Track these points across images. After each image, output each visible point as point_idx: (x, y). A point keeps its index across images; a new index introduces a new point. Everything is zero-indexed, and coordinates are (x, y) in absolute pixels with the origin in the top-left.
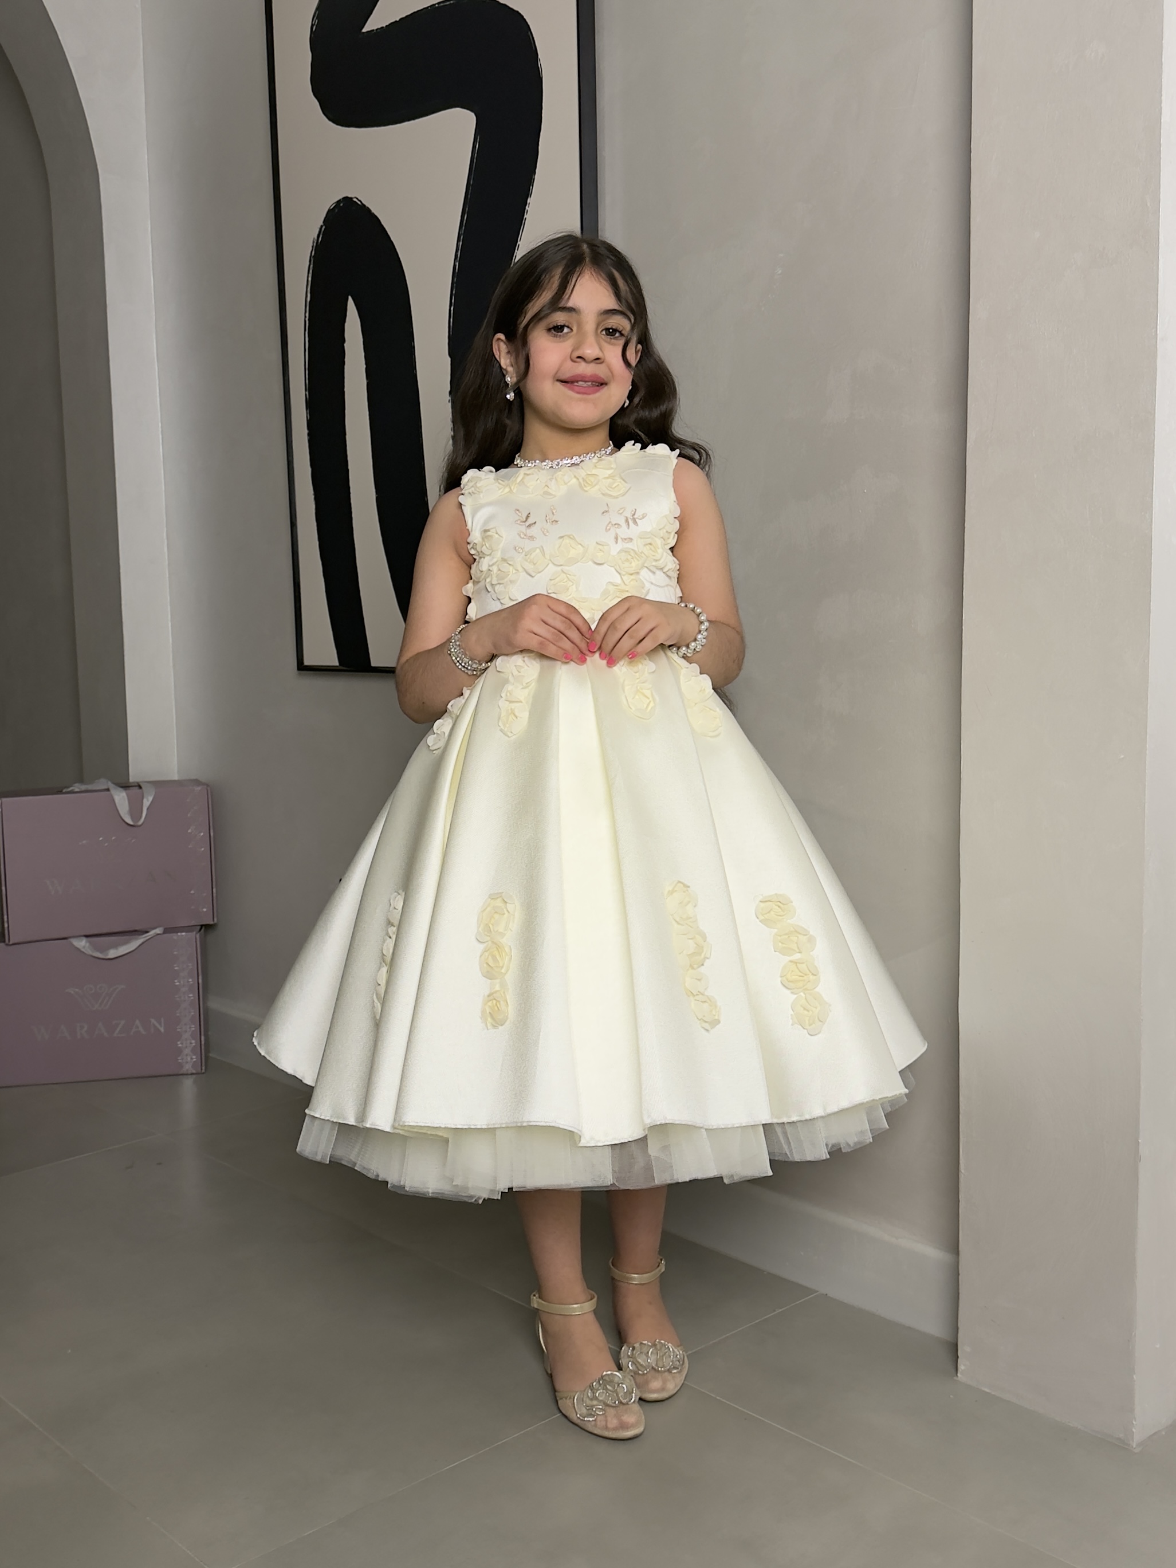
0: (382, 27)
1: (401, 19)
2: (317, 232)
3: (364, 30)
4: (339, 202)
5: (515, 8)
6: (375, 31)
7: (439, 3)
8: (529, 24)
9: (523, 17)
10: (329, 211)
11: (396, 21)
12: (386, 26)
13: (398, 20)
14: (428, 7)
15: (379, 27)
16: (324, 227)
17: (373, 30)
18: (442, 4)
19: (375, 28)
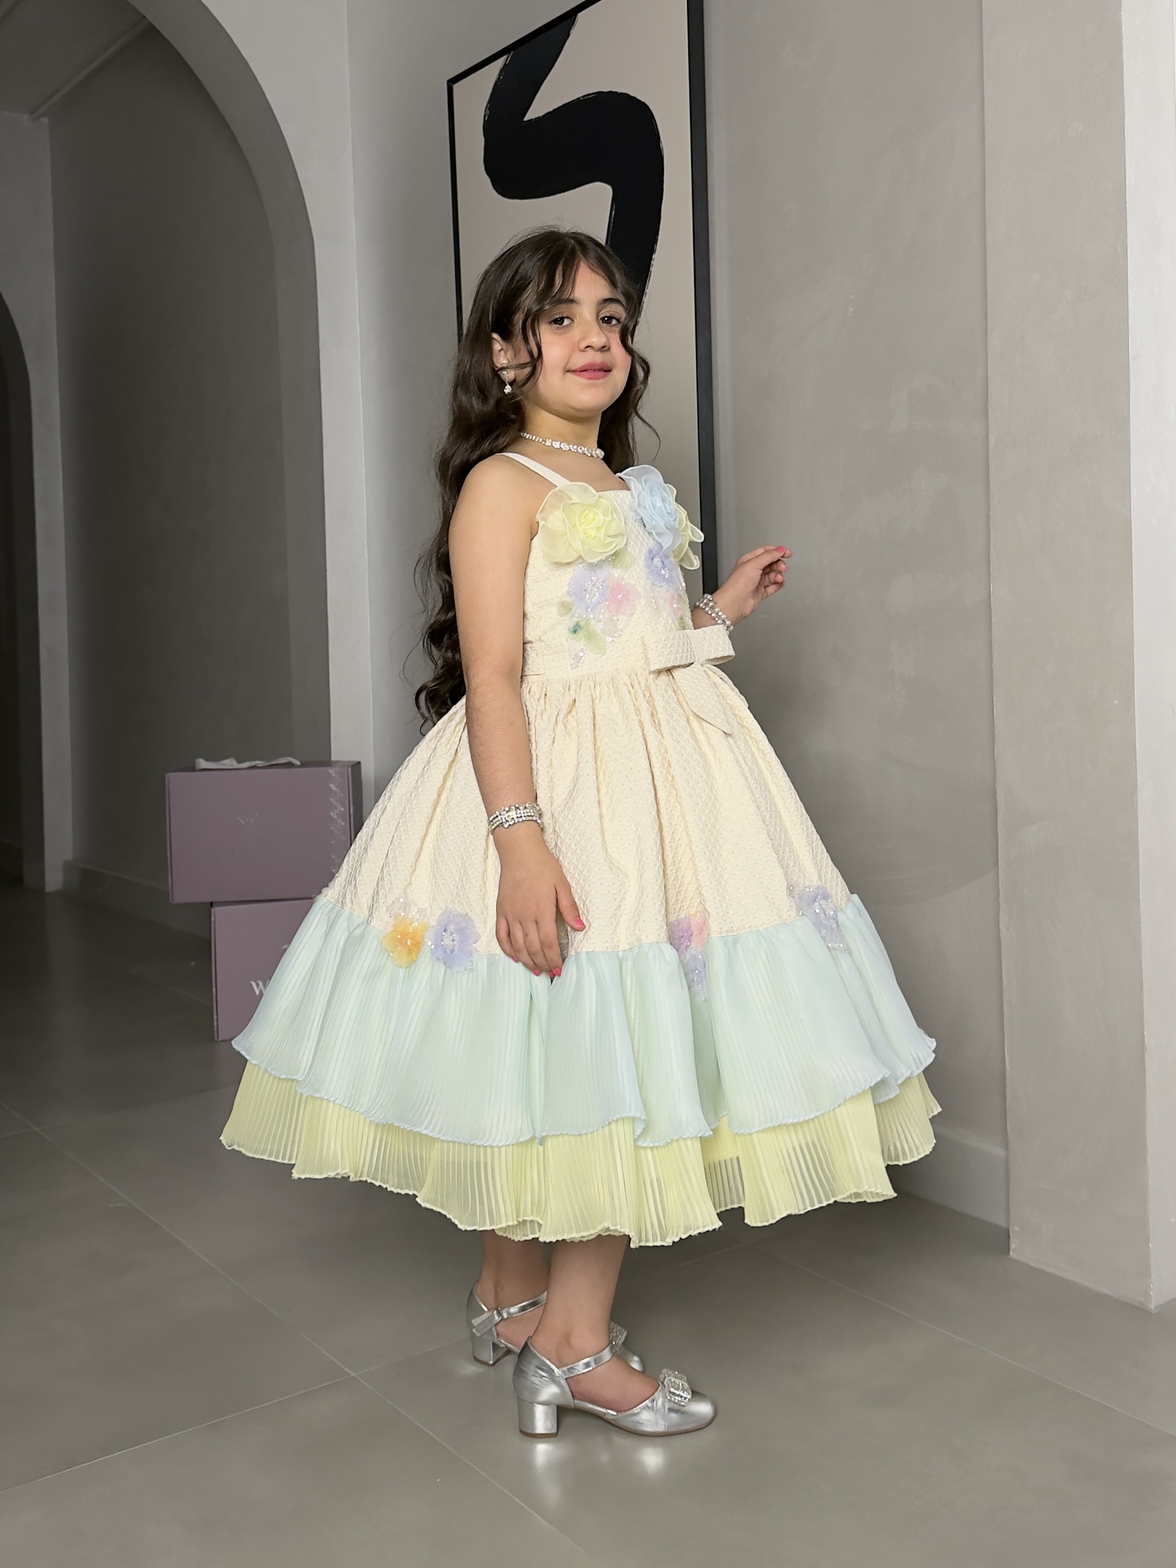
1: (554, 110)
3: (526, 119)
5: (643, 100)
6: (533, 120)
7: (584, 96)
9: (647, 107)
12: (543, 116)
13: (551, 110)
14: (575, 100)
15: (537, 116)
19: (534, 117)
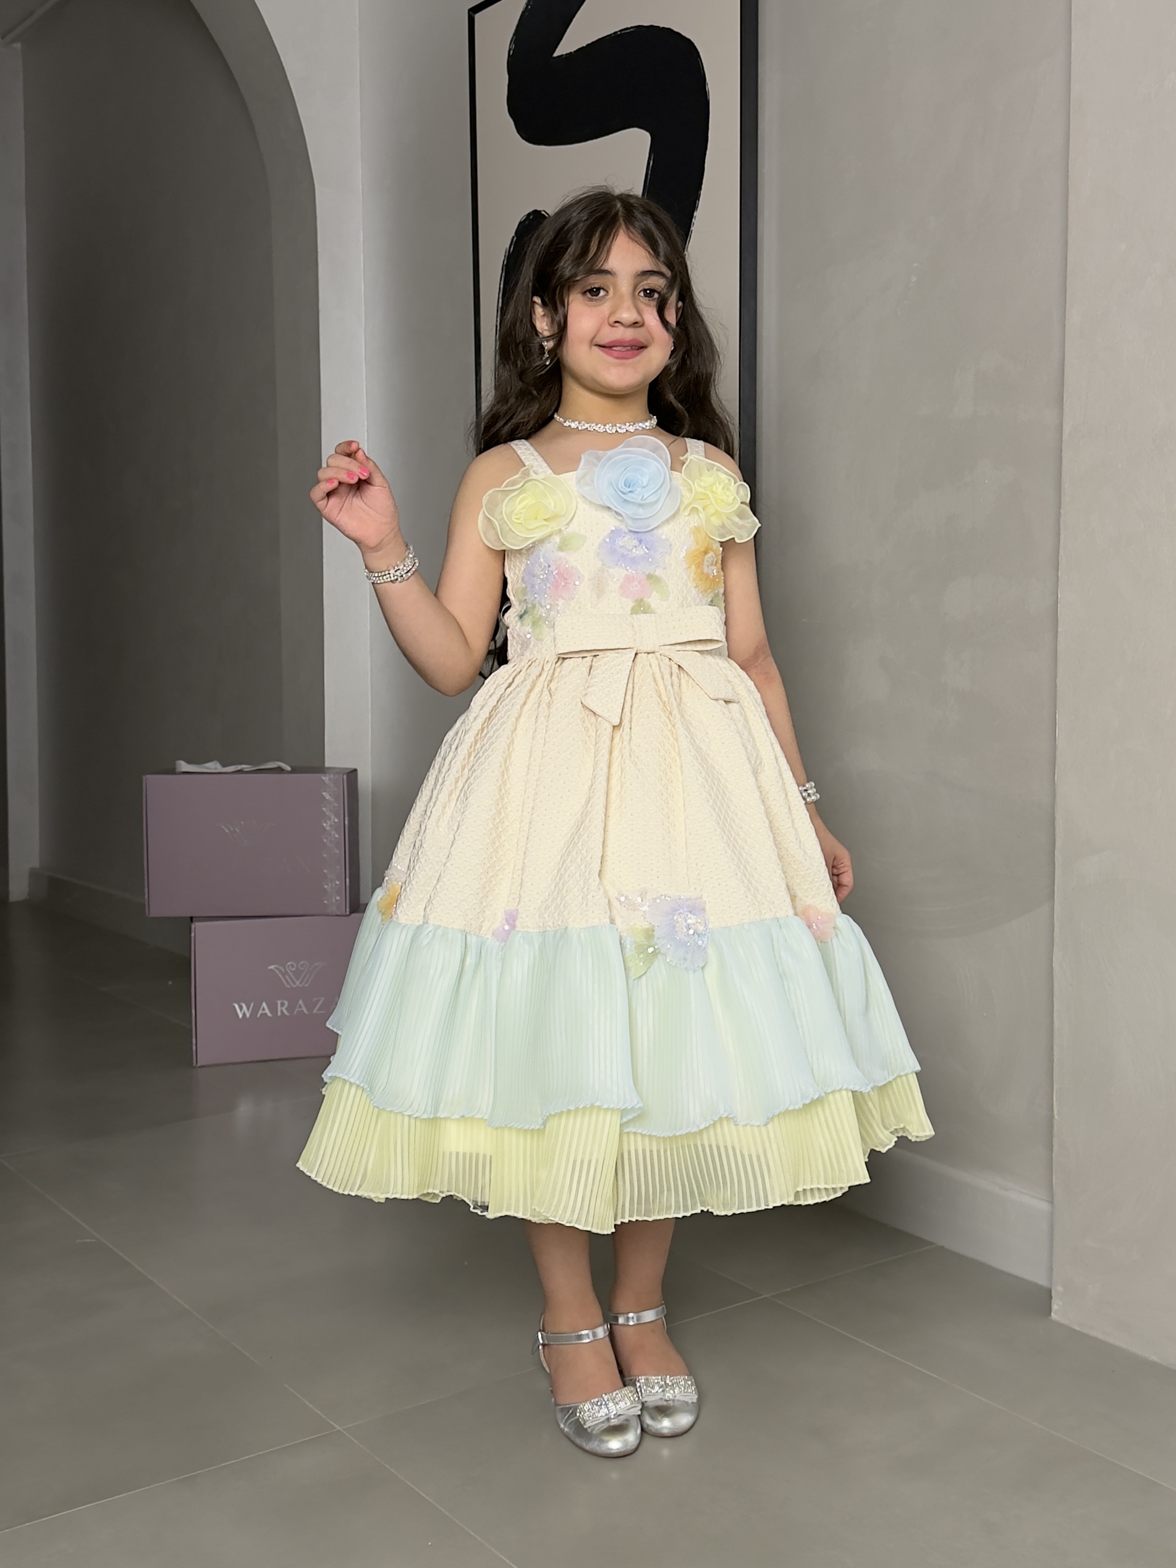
0: (571, 53)
1: (588, 45)
2: (509, 243)
3: (555, 55)
4: (529, 214)
5: (687, 36)
6: (564, 56)
7: (621, 31)
8: (699, 50)
9: (693, 44)
10: (520, 223)
11: (583, 47)
12: (575, 52)
13: (584, 45)
14: (611, 34)
15: (568, 52)
16: (515, 238)
17: (562, 55)
18: (623, 32)
19: (565, 53)
